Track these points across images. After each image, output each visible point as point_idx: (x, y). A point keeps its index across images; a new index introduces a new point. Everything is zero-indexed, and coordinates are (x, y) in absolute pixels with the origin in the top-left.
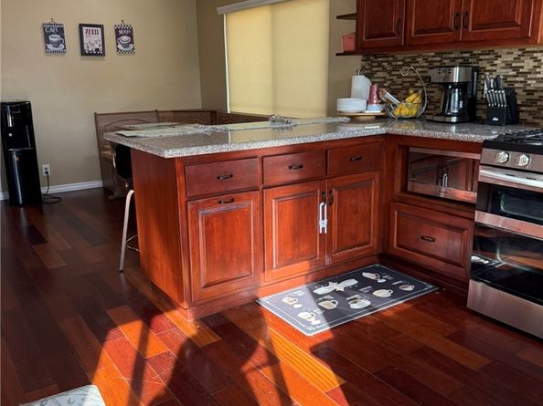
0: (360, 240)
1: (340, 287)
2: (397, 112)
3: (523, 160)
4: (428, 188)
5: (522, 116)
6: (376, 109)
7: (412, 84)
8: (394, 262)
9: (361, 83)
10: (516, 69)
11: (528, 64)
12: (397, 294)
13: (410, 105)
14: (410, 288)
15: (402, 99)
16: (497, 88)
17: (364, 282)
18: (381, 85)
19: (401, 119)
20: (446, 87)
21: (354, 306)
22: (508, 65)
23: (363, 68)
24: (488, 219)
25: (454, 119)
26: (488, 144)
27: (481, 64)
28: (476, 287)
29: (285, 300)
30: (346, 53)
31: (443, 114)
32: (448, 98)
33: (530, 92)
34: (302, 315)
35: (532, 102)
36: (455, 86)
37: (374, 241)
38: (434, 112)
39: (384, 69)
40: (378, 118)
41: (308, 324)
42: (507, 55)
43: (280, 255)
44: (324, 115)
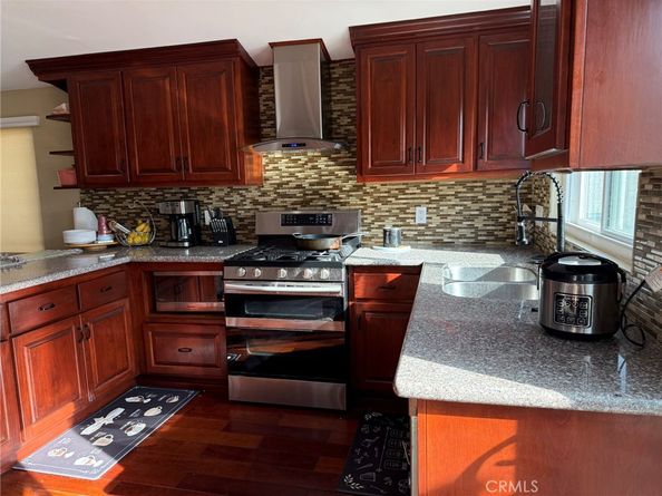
0: (120, 366)
1: (109, 419)
2: (130, 241)
3: (258, 272)
4: (171, 306)
5: (238, 237)
6: (107, 239)
7: (138, 215)
8: (152, 380)
9: (84, 215)
10: (227, 202)
11: (236, 199)
12: (167, 409)
13: (141, 234)
14: (176, 399)
15: (133, 229)
16: (218, 217)
17: (130, 408)
18: (106, 215)
19: (134, 246)
20: (174, 218)
21: (130, 434)
22: (221, 199)
23: (83, 201)
24: (231, 322)
25: (186, 244)
26: (227, 263)
27: (199, 198)
28: (235, 381)
29: (52, 454)
30: (64, 187)
31: (176, 241)
32: (178, 226)
33: (241, 220)
34: (78, 462)
35: (243, 227)
36: (181, 216)
37: (132, 365)
38: (166, 235)
39: (107, 202)
40: (109, 248)
41: (91, 468)
42: (219, 192)
43: (40, 405)
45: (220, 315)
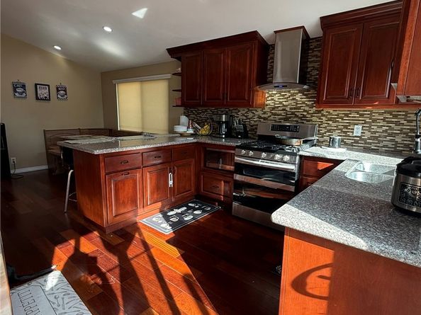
0: (187, 188)
1: (179, 211)
2: (200, 132)
3: (251, 153)
4: (212, 165)
5: (249, 135)
6: (191, 131)
7: (206, 121)
8: (202, 198)
9: (184, 119)
10: (246, 116)
11: (250, 115)
12: (204, 211)
13: (205, 130)
14: (209, 209)
15: (202, 127)
16: (240, 124)
17: (189, 208)
18: (193, 120)
19: (202, 135)
20: (220, 123)
21: (186, 219)
22: (243, 115)
23: (184, 113)
24: (238, 177)
25: (224, 136)
26: (237, 147)
27: (233, 114)
28: (235, 204)
29: (154, 219)
30: (177, 106)
31: (219, 134)
32: (221, 127)
33: (252, 126)
34: (162, 225)
35: (253, 130)
36: (223, 122)
37: (193, 190)
38: (215, 133)
39: (194, 114)
40: (192, 135)
41: (166, 229)
42: (243, 111)
43: (151, 198)
44: (167, 133)
45: (232, 173)
